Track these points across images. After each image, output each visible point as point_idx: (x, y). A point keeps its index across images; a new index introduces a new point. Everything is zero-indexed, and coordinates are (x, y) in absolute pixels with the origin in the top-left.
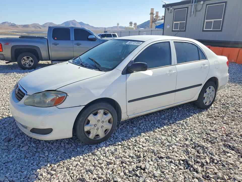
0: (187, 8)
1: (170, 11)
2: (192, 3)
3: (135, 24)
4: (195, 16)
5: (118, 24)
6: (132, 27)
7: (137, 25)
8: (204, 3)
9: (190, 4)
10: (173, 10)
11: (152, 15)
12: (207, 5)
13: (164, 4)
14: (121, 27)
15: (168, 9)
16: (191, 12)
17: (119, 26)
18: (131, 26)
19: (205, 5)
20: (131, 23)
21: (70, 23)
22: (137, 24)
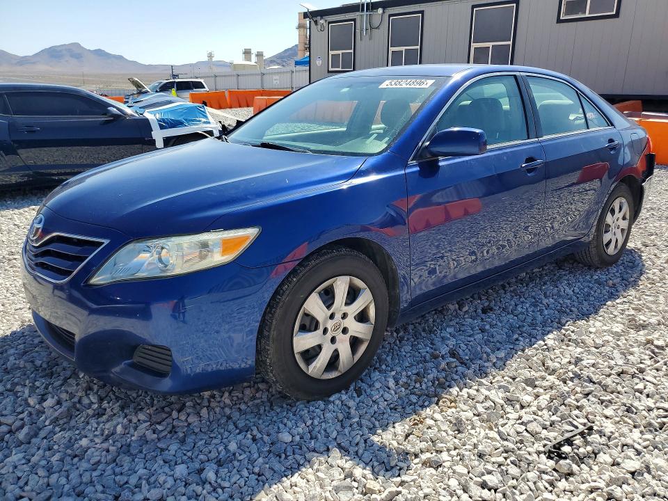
0: (354, 20)
1: (319, 27)
2: (363, 10)
3: (260, 55)
4: (370, 39)
5: (210, 56)
6: (253, 63)
7: (264, 58)
8: (384, 12)
9: (358, 13)
10: (326, 25)
11: (302, 30)
12: (390, 16)
13: (306, 11)
14: (220, 63)
15: (316, 22)
16: (362, 30)
17: (214, 59)
18: (250, 60)
19: (386, 16)
20: (247, 53)
21: (61, 51)
22: (264, 55)
